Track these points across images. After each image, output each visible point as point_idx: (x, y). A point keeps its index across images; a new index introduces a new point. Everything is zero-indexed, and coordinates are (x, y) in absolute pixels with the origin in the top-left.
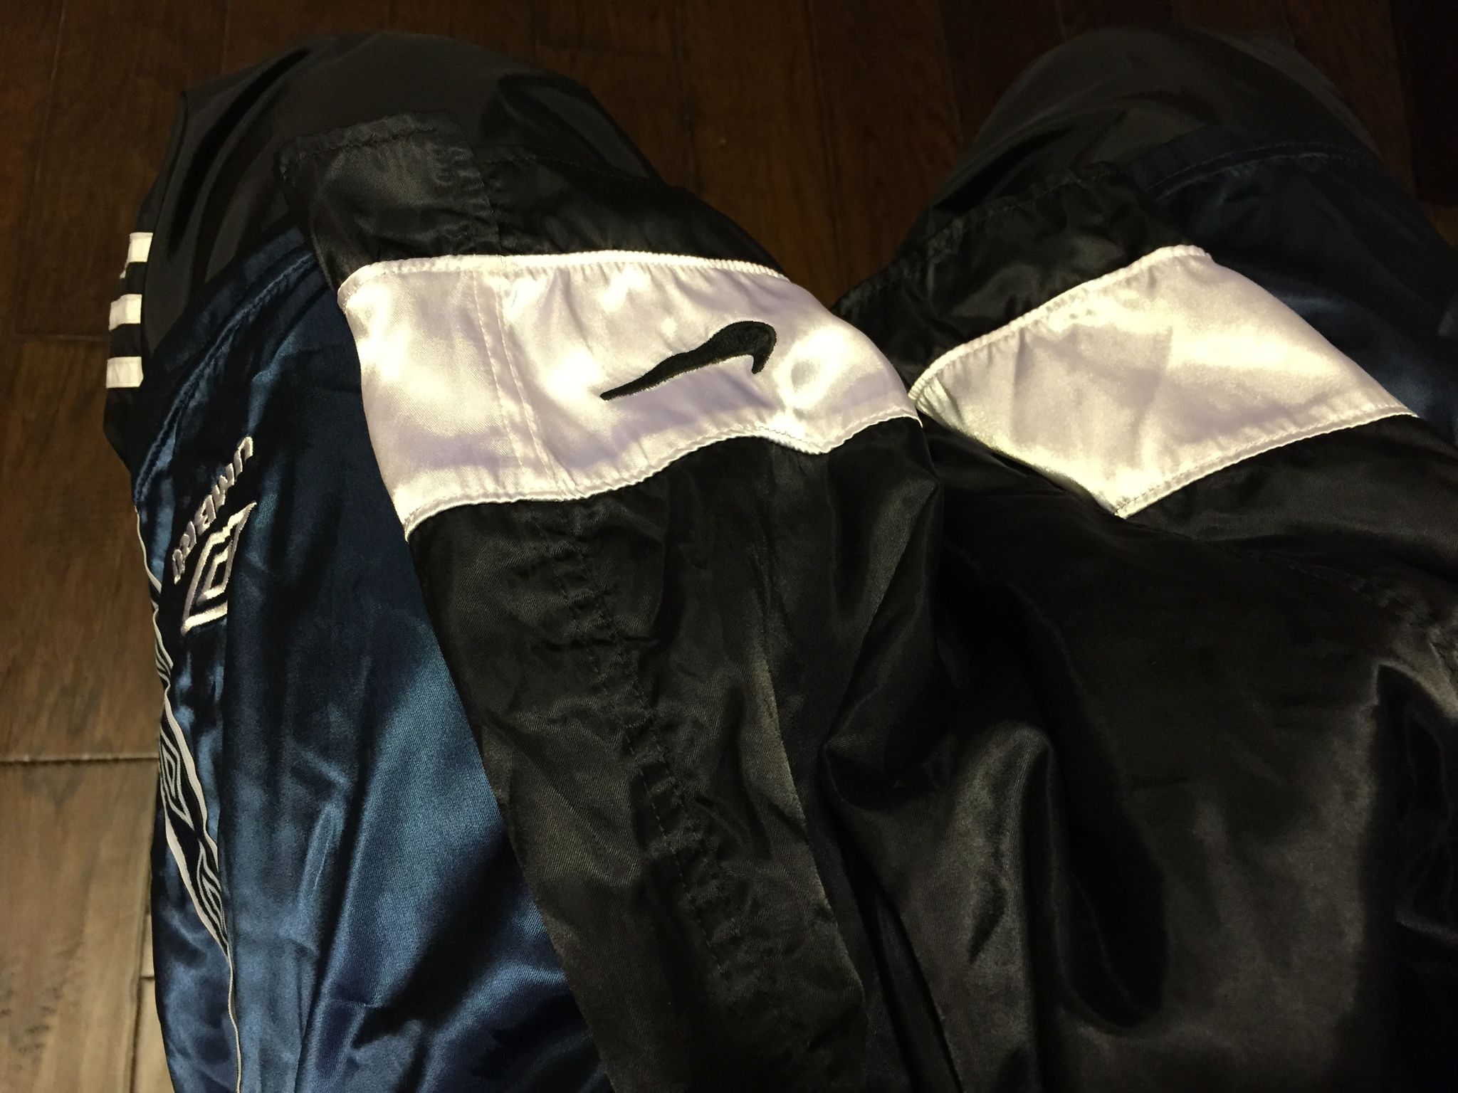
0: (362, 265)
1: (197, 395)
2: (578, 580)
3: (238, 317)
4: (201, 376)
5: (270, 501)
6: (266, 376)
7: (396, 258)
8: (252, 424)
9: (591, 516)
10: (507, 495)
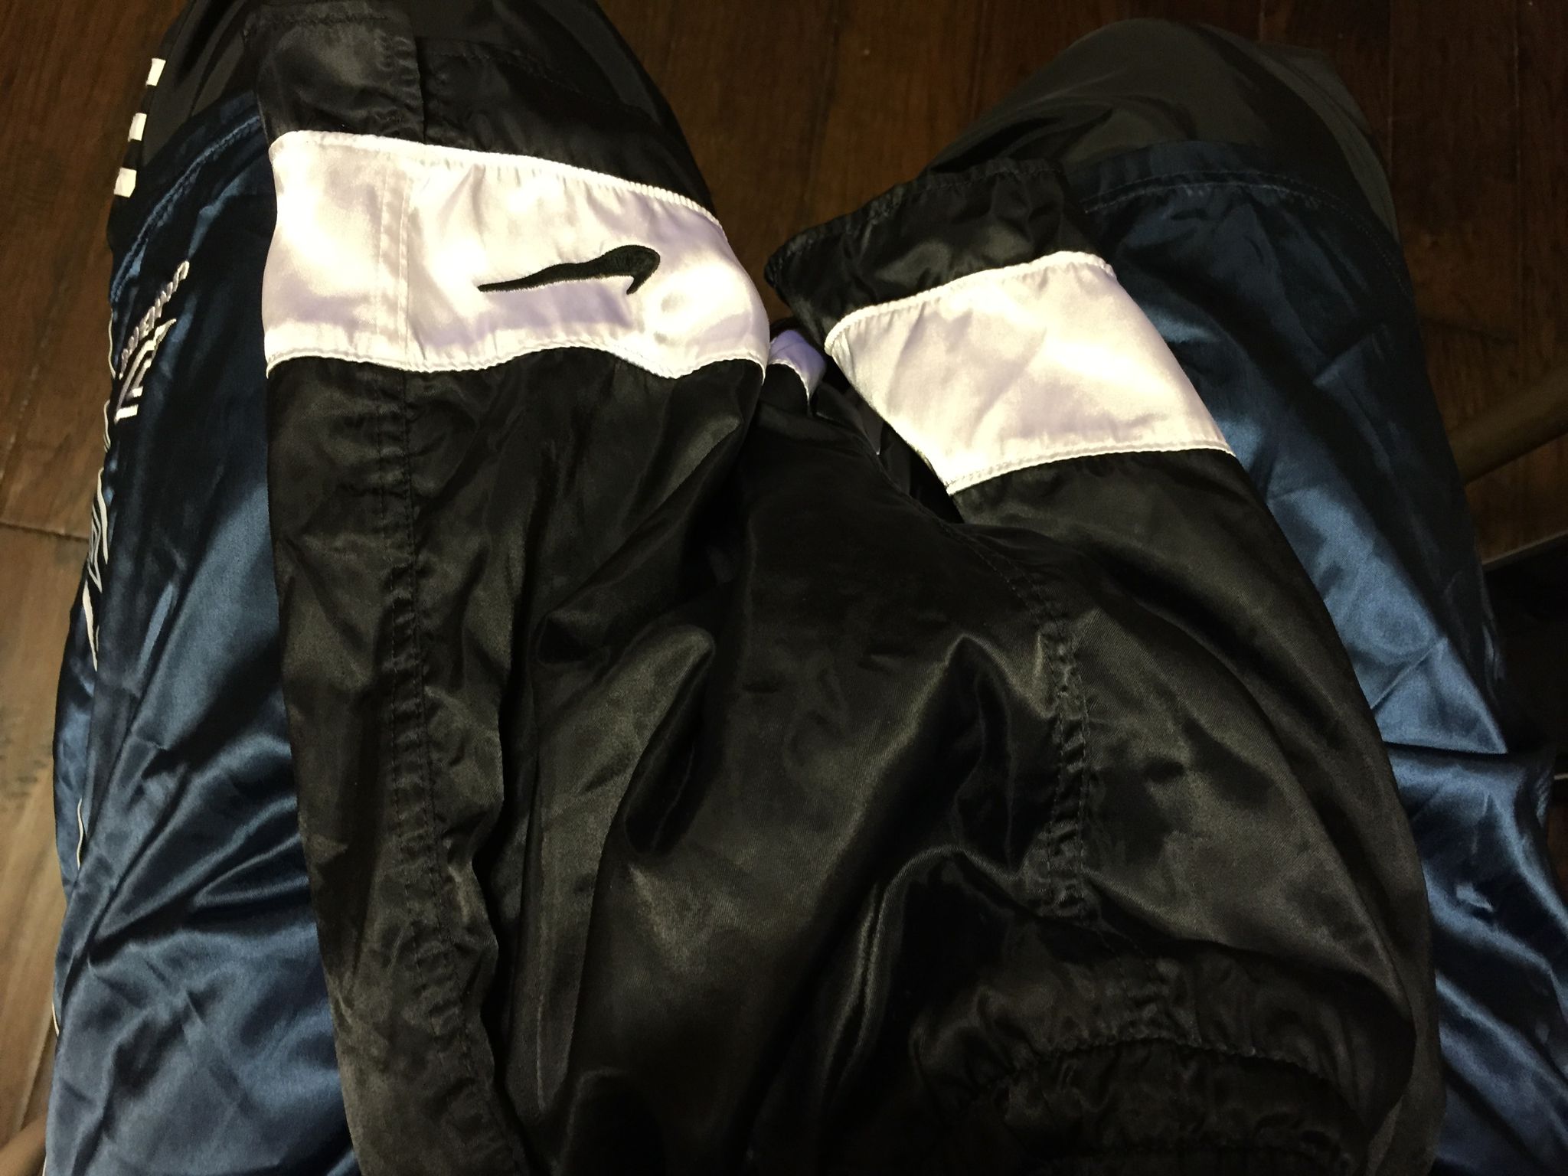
0: (289, 131)
1: (165, 216)
2: (395, 439)
3: (207, 153)
4: (169, 201)
5: (185, 322)
6: (211, 211)
7: (322, 130)
8: (192, 251)
9: (427, 388)
10: (357, 355)
